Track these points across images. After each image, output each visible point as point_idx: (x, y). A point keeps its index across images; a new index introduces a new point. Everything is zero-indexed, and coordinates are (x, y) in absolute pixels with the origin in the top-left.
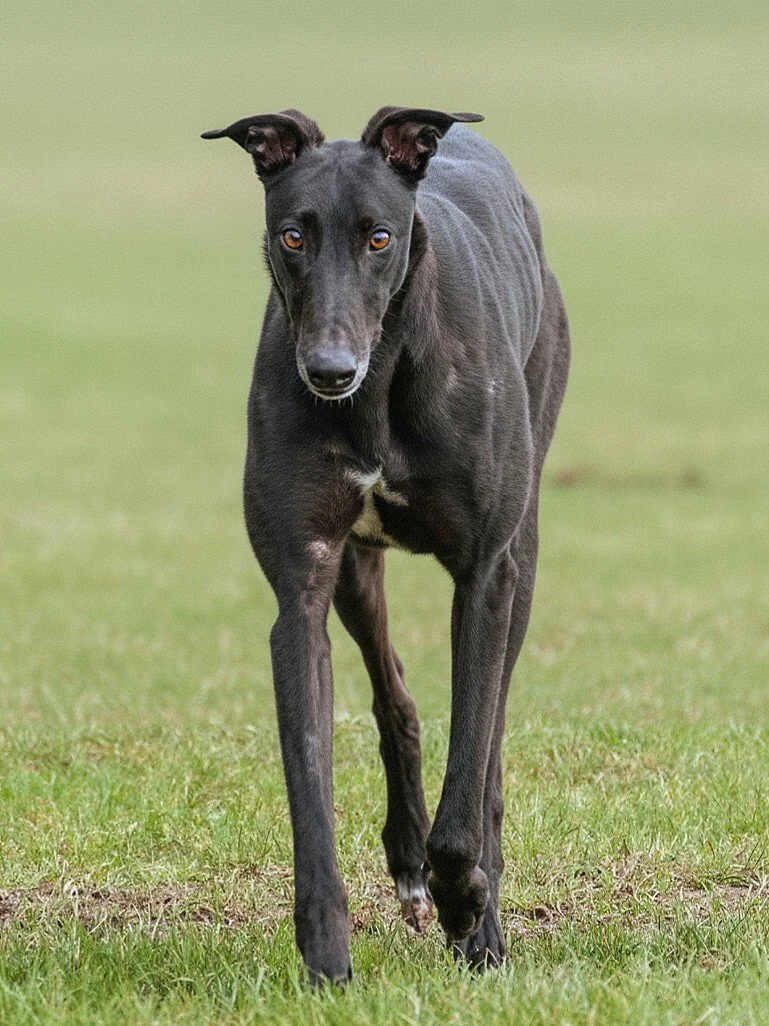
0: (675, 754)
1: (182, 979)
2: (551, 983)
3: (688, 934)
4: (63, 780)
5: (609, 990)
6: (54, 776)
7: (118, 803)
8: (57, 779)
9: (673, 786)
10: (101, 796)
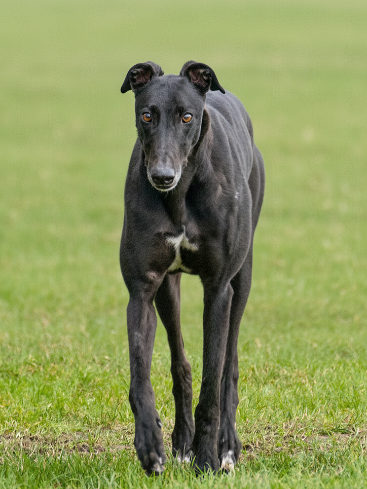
0: (314, 370)
1: (74, 479)
2: (253, 481)
3: (320, 457)
4: (15, 382)
5: (282, 484)
6: (11, 381)
7: (42, 394)
8: (13, 382)
9: (313, 385)
10: (34, 390)
